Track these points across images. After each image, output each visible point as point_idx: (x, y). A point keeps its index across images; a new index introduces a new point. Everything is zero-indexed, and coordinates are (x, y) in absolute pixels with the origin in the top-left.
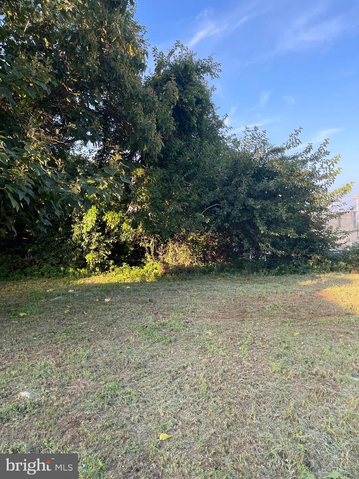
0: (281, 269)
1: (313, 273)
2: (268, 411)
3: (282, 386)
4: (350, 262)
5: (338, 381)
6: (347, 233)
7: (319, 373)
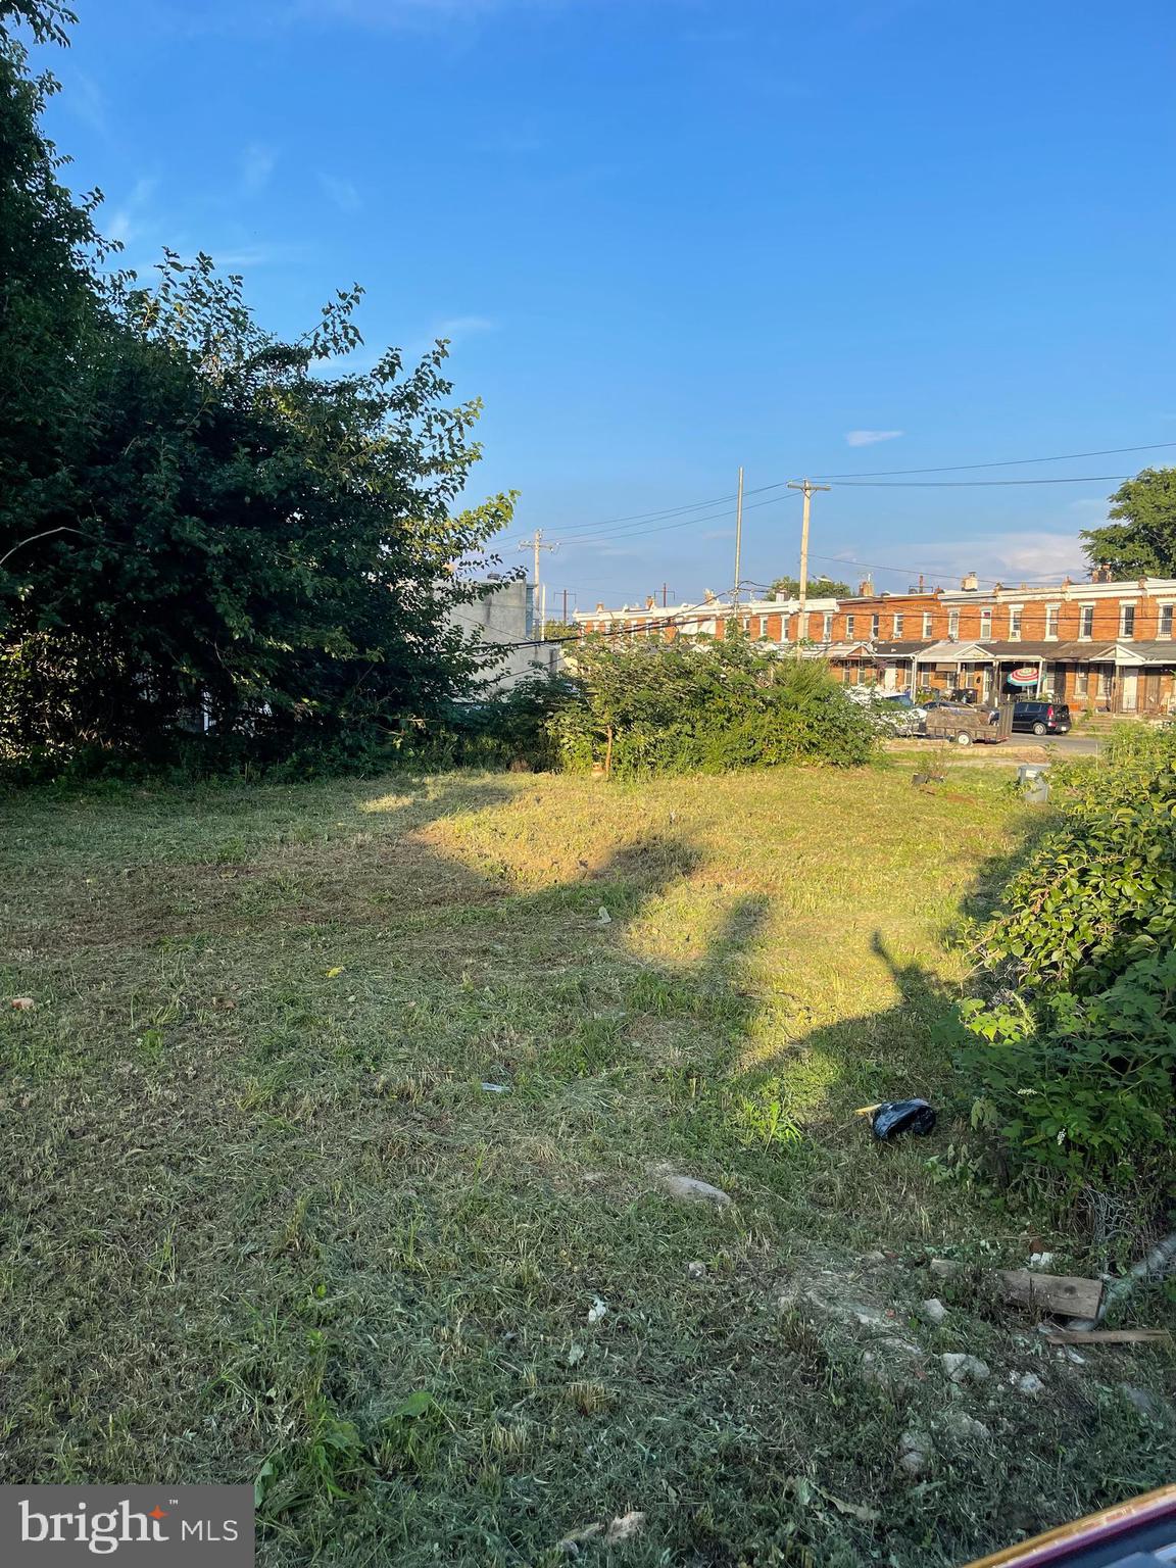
0: (304, 762)
1: (403, 773)
2: (224, 1241)
3: (275, 1150)
4: (508, 737)
5: (447, 1102)
6: (502, 650)
7: (395, 1088)
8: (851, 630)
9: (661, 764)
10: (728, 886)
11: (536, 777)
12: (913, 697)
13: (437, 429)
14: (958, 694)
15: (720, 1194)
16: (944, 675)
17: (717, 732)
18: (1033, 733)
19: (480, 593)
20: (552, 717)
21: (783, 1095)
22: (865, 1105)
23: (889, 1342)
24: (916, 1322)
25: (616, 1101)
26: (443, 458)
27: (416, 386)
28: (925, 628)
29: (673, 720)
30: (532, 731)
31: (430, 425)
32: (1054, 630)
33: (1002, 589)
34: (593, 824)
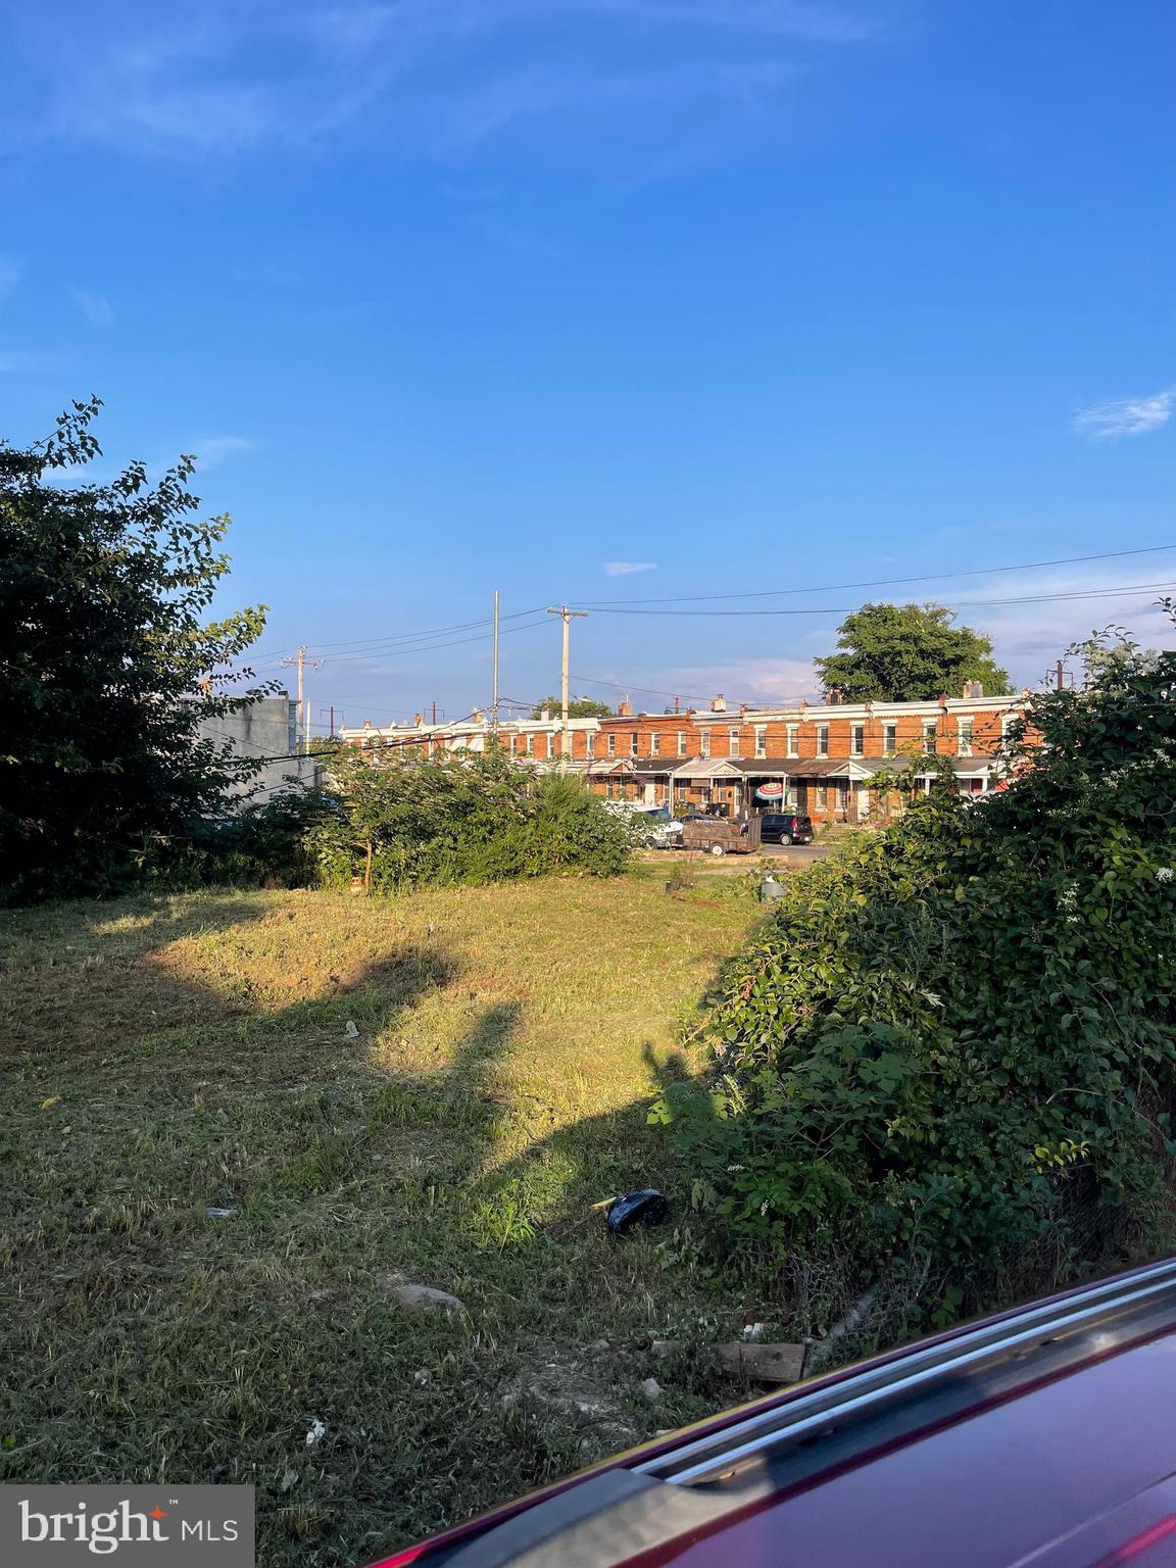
0: (32, 883)
1: (144, 893)
4: (262, 854)
5: (167, 1231)
6: (257, 764)
7: (109, 1221)
8: (612, 748)
9: (423, 877)
10: (483, 995)
11: (290, 894)
12: (671, 811)
13: (183, 542)
14: (712, 808)
15: (451, 1299)
16: (699, 790)
17: (478, 844)
18: (781, 843)
19: (231, 707)
20: (308, 832)
21: (522, 1195)
22: (602, 1199)
23: (606, 1426)
24: (633, 1403)
25: (351, 1215)
26: (191, 571)
27: (160, 499)
28: (680, 746)
29: (433, 834)
30: (288, 847)
31: (176, 538)
32: (795, 749)
33: (746, 710)
34: (348, 937)
